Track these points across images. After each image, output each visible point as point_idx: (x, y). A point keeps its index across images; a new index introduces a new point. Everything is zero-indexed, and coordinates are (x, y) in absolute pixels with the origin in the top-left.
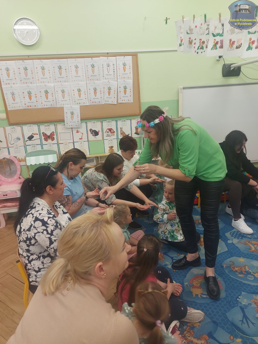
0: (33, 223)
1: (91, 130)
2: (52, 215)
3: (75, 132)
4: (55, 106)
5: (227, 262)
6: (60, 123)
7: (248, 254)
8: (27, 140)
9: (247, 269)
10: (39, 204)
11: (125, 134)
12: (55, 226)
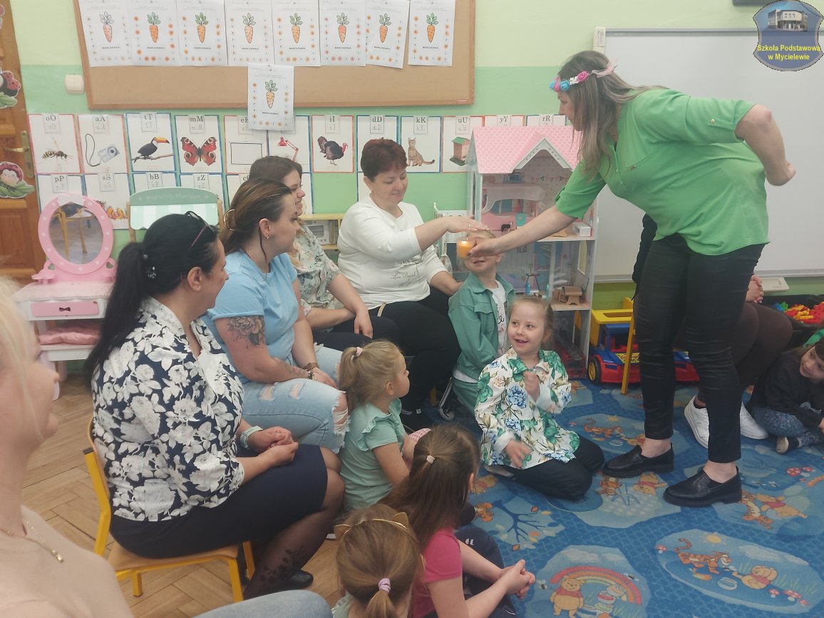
0: (132, 366)
1: (321, 140)
2: (185, 352)
3: (274, 143)
4: (224, 63)
5: (672, 540)
6: (235, 114)
7: (735, 526)
8: (138, 158)
9: (724, 562)
10: (155, 317)
11: (423, 161)
12: (183, 387)
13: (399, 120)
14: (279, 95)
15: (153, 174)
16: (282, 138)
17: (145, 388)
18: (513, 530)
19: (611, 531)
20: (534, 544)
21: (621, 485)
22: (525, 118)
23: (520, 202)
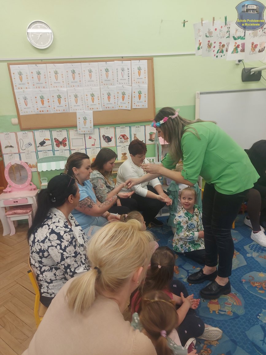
0: (48, 235)
1: (103, 136)
2: (69, 228)
3: (87, 138)
4: (68, 111)
5: (246, 277)
6: (73, 129)
8: (39, 146)
10: (55, 215)
12: (69, 242)
13: (130, 127)
14: (88, 121)
15: (45, 151)
16: (90, 136)
17: (54, 243)
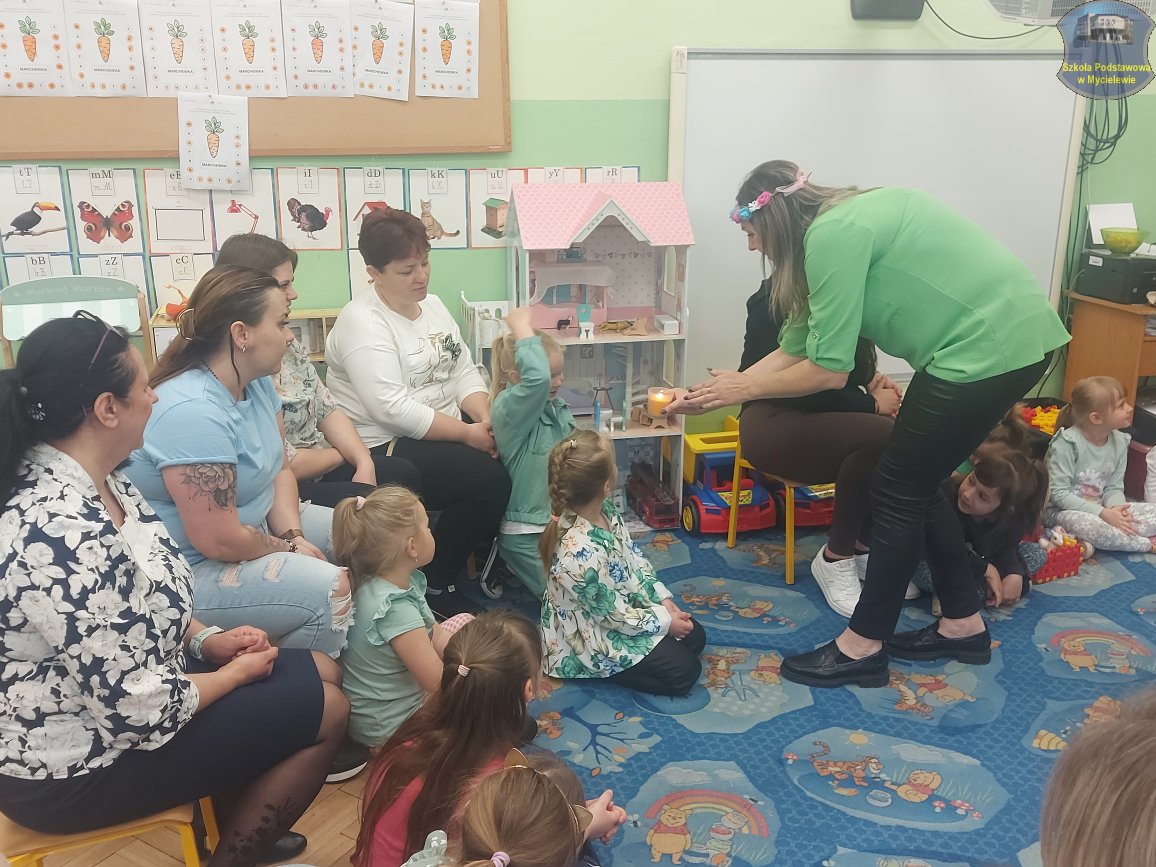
1: (292, 203)
2: (101, 520)
3: (222, 207)
4: (141, 92)
5: (804, 745)
6: (160, 166)
7: (886, 718)
8: (11, 233)
9: (873, 769)
10: (50, 472)
11: (443, 233)
12: (100, 574)
13: (405, 173)
14: (226, 138)
15: (35, 257)
16: (233, 201)
17: (41, 578)
18: (591, 747)
19: (724, 738)
20: (621, 765)
21: (734, 673)
22: (584, 172)
23: (581, 287)
